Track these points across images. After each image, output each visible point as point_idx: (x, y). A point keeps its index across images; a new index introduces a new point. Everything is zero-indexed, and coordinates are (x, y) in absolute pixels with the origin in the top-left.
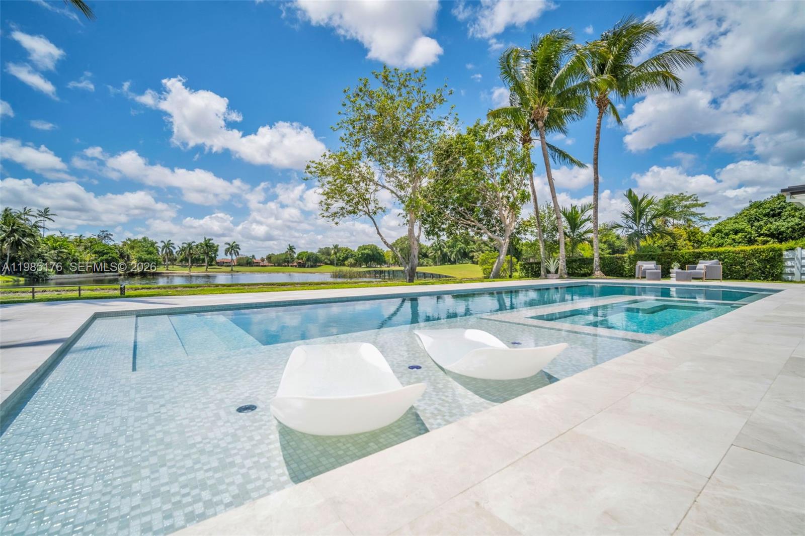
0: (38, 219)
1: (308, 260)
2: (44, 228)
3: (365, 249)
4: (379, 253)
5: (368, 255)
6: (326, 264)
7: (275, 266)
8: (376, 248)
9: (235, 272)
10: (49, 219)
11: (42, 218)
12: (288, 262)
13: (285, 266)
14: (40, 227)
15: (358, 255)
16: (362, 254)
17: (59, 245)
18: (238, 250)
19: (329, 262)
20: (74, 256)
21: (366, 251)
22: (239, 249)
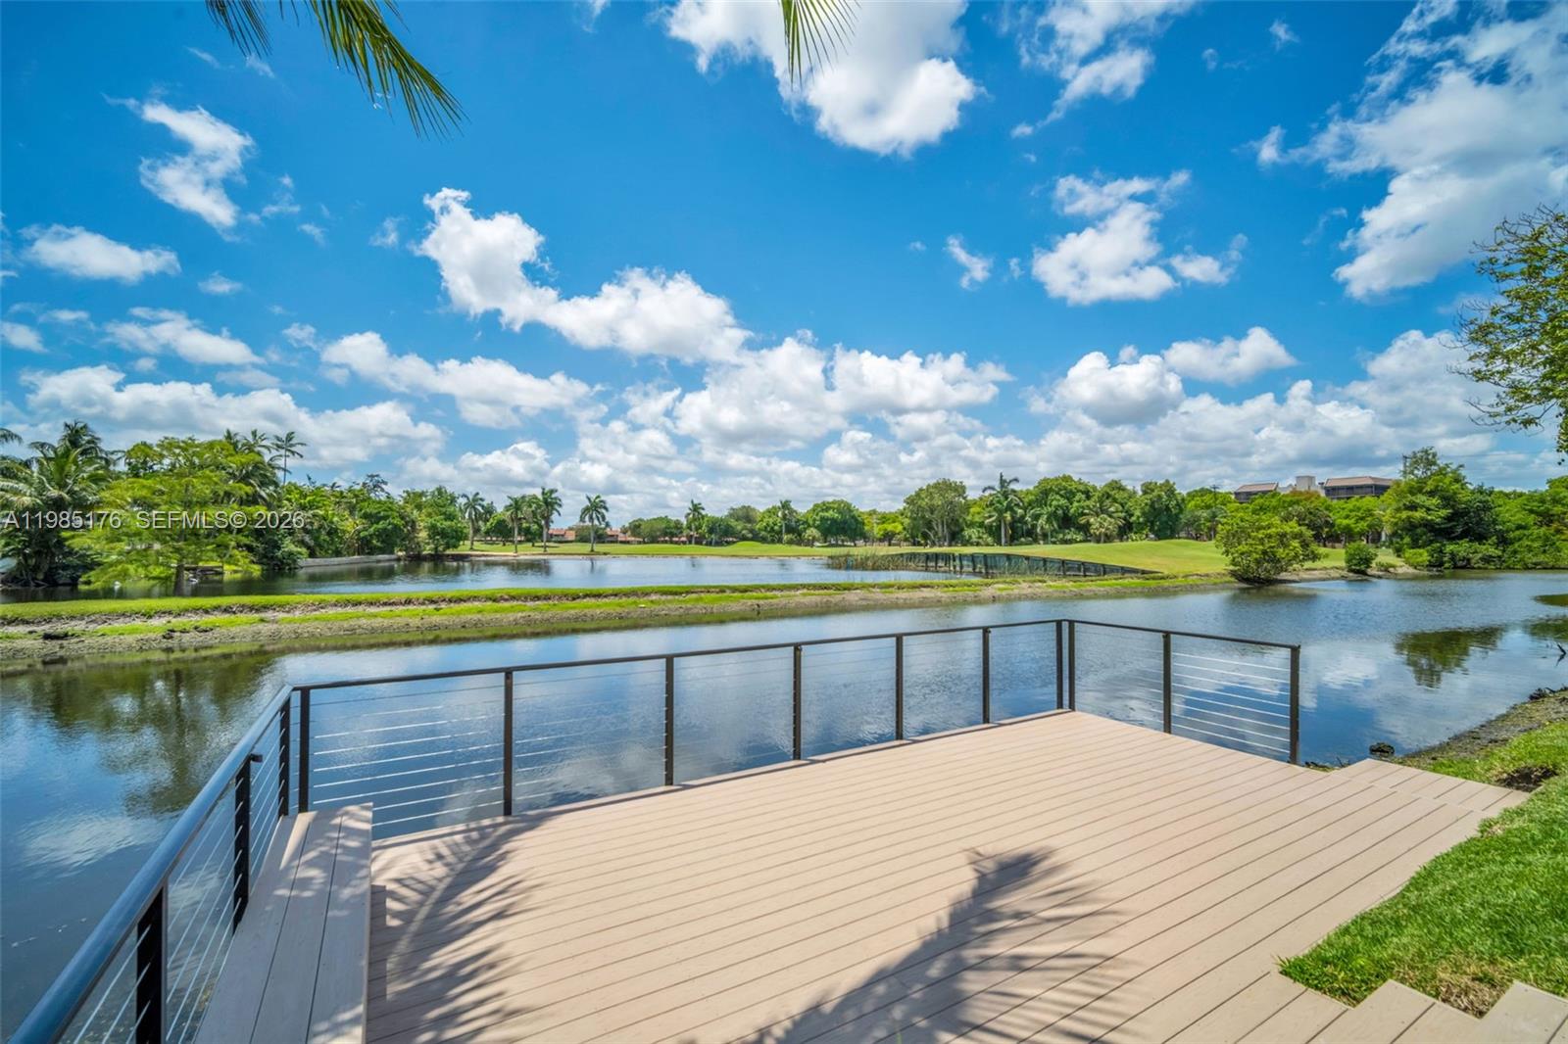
0: (275, 453)
1: (711, 531)
2: (285, 470)
3: (827, 509)
4: (853, 517)
5: (834, 521)
6: (744, 539)
7: (644, 543)
8: (848, 506)
9: (598, 553)
10: (293, 453)
11: (282, 452)
12: (672, 535)
13: (666, 542)
14: (279, 468)
15: (815, 520)
16: (823, 519)
17: (309, 502)
18: (603, 511)
19: (750, 535)
20: (332, 523)
21: (830, 514)
22: (606, 509)
